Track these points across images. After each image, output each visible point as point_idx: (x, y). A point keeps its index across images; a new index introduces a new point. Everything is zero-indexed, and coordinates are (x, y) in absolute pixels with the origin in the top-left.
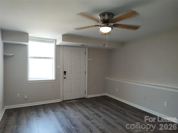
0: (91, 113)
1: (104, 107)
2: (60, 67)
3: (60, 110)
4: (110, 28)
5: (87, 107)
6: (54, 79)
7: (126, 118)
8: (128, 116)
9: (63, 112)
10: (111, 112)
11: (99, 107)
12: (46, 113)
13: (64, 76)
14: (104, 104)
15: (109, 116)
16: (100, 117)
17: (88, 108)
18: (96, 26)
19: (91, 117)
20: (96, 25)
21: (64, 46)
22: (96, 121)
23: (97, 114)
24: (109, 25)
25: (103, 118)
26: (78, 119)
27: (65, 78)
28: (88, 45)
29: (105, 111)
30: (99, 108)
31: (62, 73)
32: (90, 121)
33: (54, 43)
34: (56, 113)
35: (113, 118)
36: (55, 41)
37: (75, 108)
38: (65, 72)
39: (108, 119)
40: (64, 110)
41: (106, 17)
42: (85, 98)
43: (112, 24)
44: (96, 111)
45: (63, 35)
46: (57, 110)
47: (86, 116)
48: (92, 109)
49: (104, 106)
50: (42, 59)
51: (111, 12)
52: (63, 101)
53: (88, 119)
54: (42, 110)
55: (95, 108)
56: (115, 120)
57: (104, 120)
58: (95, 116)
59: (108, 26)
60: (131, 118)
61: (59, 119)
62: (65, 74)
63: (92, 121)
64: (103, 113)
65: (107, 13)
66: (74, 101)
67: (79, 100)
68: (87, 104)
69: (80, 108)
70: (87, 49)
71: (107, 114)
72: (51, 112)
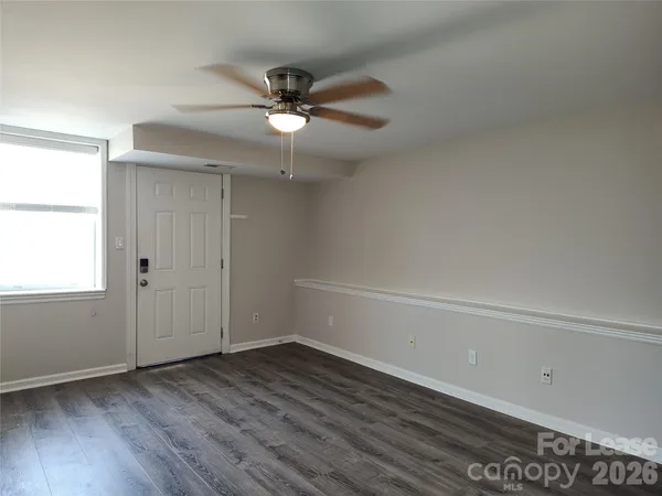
0: (241, 401)
1: (285, 380)
2: (124, 242)
3: (125, 400)
4: (303, 120)
5: (228, 384)
6: (100, 287)
7: (357, 406)
8: (362, 403)
9: (139, 406)
10: (310, 394)
11: (269, 381)
12: (70, 411)
13: (142, 277)
14: (288, 371)
15: (302, 404)
16: (272, 410)
17: (230, 386)
18: (256, 106)
19: (241, 414)
20: (255, 103)
21: (139, 165)
22: (257, 425)
23: (264, 404)
24: (298, 109)
25: (281, 414)
26: (195, 423)
27: (145, 284)
28: (231, 167)
29: (288, 392)
30: (270, 385)
31: (132, 266)
32: (238, 425)
33: (99, 154)
34: (112, 410)
35: (314, 412)
36: (102, 147)
37: (182, 389)
38: (144, 263)
39: (296, 414)
40: (142, 399)
41: (290, 84)
42: (220, 353)
43: (307, 107)
44: (260, 394)
45: (134, 126)
46: (116, 400)
47: (222, 414)
48: (247, 388)
49: (288, 377)
50: (51, 213)
51: (303, 68)
52: (138, 368)
53: (230, 420)
54: (55, 403)
55: (255, 384)
56: (322, 415)
57: (285, 419)
58: (256, 410)
59: (293, 111)
60: (372, 406)
61: (123, 428)
62: (145, 271)
63: (244, 426)
64: (283, 397)
65: (292, 70)
66: (180, 366)
67: (198, 362)
68: (228, 374)
69: (202, 388)
70: (227, 179)
71: (295, 401)
72: (90, 408)
